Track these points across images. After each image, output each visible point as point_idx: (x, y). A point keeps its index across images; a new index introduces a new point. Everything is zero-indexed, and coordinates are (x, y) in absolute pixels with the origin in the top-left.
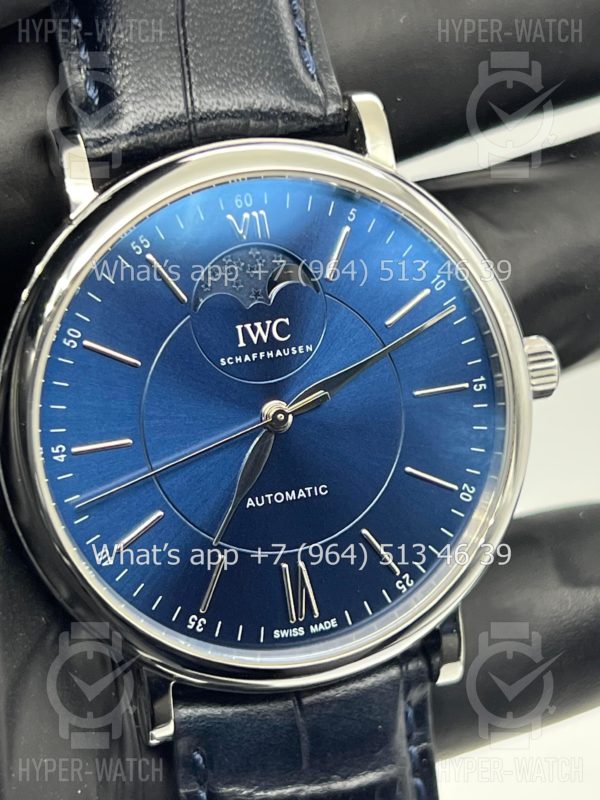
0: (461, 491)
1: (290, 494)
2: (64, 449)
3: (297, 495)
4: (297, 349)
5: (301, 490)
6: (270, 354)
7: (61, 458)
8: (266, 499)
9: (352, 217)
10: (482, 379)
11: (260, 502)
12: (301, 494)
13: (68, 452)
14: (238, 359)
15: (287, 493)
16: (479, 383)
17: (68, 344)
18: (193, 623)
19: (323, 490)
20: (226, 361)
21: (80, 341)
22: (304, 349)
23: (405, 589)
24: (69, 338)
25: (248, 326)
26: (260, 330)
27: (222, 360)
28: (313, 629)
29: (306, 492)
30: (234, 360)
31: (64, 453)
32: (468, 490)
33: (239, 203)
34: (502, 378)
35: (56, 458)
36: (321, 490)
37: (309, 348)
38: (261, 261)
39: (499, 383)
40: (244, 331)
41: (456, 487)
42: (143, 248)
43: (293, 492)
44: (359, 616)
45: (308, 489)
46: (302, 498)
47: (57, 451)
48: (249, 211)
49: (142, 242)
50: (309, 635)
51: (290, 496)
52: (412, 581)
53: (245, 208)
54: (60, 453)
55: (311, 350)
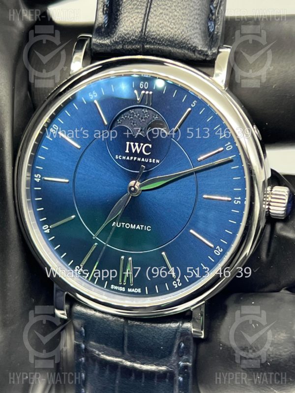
0: (215, 249)
2: (40, 177)
3: (136, 227)
4: (152, 160)
5: (138, 226)
6: (139, 159)
7: (38, 180)
8: (122, 225)
9: (193, 104)
10: (239, 198)
11: (119, 225)
13: (42, 178)
14: (124, 158)
15: (132, 225)
17: (52, 131)
18: (77, 270)
19: (149, 228)
20: (118, 157)
21: (57, 131)
22: (155, 161)
23: (176, 287)
24: (53, 128)
25: (132, 144)
26: (137, 147)
29: (140, 227)
30: (122, 157)
33: (142, 86)
35: (36, 179)
36: (148, 228)
37: (158, 161)
38: (147, 115)
40: (130, 145)
41: (213, 246)
42: (94, 97)
43: (135, 225)
44: (152, 292)
45: (142, 226)
46: (138, 229)
47: (37, 177)
48: (146, 90)
49: (94, 94)
50: (126, 292)
51: (133, 227)
52: (181, 284)
53: (143, 89)
54: (38, 178)
55: (159, 162)
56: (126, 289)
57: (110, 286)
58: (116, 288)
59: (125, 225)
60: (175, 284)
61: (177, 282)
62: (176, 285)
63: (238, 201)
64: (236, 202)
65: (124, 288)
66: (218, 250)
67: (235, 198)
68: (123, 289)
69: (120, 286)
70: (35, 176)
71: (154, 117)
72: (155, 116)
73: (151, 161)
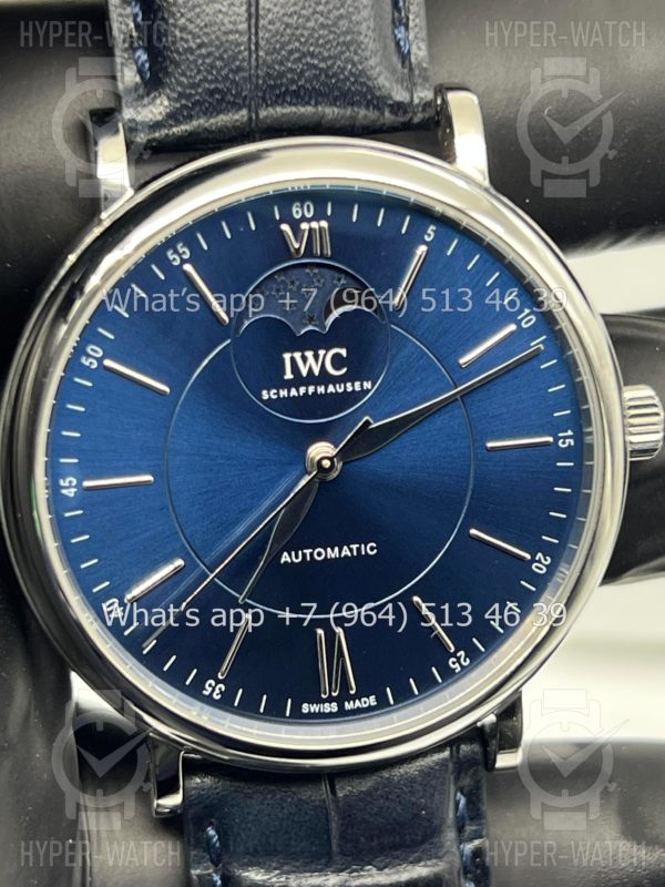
0: (533, 560)
1: (333, 550)
2: (75, 482)
3: (340, 552)
4: (353, 385)
5: (345, 547)
6: (321, 390)
7: (70, 493)
8: (304, 555)
9: (429, 235)
10: (570, 433)
11: (297, 557)
12: (346, 552)
13: (79, 485)
14: (284, 393)
15: (329, 550)
16: (565, 438)
17: (87, 364)
18: (210, 689)
19: (372, 549)
20: (269, 393)
21: (100, 360)
22: (362, 386)
23: (459, 669)
24: (88, 356)
25: (297, 355)
26: (311, 360)
27: (264, 393)
28: (348, 706)
29: (351, 550)
30: (278, 394)
31: (75, 487)
32: (543, 561)
33: (297, 212)
34: (591, 433)
35: (64, 491)
36: (370, 549)
37: (367, 385)
38: (319, 281)
39: (588, 439)
40: (293, 360)
41: (528, 556)
42: (182, 259)
43: (336, 549)
44: (403, 696)
45: (354, 547)
46: (346, 556)
47: (67, 484)
48: (309, 220)
49: (181, 251)
50: (342, 713)
51: (333, 553)
52: (468, 660)
53: (304, 219)
54: (70, 487)
55: (370, 387)
56: (341, 706)
57: (301, 708)
58: (315, 708)
59: (311, 554)
60: (454, 663)
61: (458, 659)
62: (457, 665)
63: (567, 441)
64: (564, 443)
65: (334, 705)
66: (539, 561)
67: (560, 435)
68: (334, 707)
69: (323, 701)
70: (62, 483)
71: (335, 282)
72: (339, 280)
73: (350, 389)
